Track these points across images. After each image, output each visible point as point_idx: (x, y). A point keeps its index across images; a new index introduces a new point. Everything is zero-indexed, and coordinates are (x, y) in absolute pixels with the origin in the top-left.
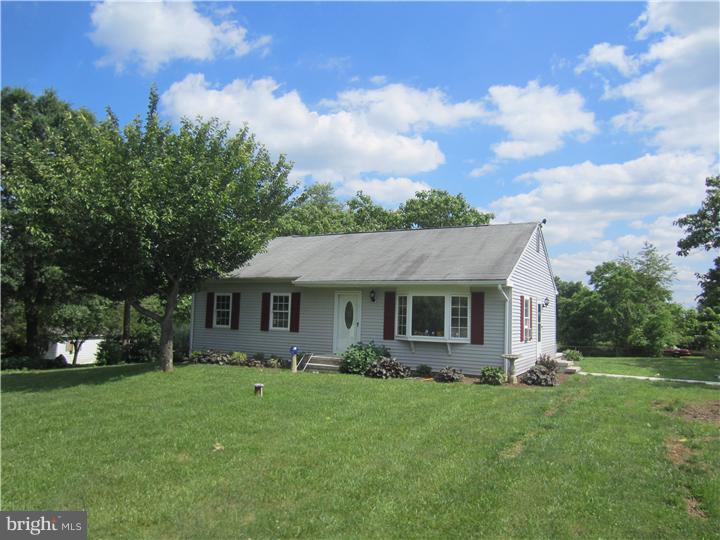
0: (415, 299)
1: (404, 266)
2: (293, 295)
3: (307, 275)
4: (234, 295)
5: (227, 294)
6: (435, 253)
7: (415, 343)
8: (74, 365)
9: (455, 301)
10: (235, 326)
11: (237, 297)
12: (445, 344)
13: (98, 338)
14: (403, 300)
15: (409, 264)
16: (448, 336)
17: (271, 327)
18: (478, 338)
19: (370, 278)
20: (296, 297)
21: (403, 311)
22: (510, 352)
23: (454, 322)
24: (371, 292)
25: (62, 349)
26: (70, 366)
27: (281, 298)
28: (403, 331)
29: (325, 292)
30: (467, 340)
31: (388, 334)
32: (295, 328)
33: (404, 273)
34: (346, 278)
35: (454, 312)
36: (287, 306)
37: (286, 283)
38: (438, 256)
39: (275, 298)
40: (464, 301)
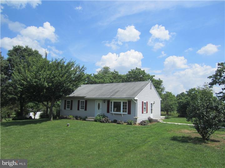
0: (114, 102)
1: (113, 93)
2: (85, 101)
3: (88, 96)
4: (71, 101)
5: (69, 100)
6: (122, 90)
7: (115, 114)
8: (34, 119)
9: (124, 103)
10: (71, 109)
11: (72, 101)
12: (121, 114)
13: (41, 111)
14: (111, 103)
15: (114, 93)
16: (122, 112)
17: (80, 109)
18: (129, 113)
19: (103, 97)
20: (86, 101)
21: (111, 105)
22: (137, 116)
23: (123, 108)
24: (104, 100)
25: (32, 114)
26: (33, 119)
27: (82, 101)
28: (111, 111)
29: (93, 100)
30: (127, 113)
31: (108, 111)
32: (86, 110)
33: (112, 95)
34: (98, 97)
35: (123, 106)
36: (84, 104)
37: (83, 98)
38: (121, 91)
39: (81, 101)
40: (126, 103)
